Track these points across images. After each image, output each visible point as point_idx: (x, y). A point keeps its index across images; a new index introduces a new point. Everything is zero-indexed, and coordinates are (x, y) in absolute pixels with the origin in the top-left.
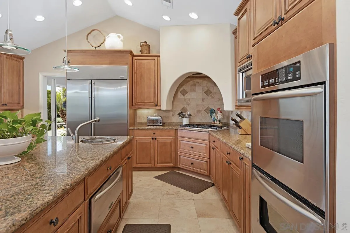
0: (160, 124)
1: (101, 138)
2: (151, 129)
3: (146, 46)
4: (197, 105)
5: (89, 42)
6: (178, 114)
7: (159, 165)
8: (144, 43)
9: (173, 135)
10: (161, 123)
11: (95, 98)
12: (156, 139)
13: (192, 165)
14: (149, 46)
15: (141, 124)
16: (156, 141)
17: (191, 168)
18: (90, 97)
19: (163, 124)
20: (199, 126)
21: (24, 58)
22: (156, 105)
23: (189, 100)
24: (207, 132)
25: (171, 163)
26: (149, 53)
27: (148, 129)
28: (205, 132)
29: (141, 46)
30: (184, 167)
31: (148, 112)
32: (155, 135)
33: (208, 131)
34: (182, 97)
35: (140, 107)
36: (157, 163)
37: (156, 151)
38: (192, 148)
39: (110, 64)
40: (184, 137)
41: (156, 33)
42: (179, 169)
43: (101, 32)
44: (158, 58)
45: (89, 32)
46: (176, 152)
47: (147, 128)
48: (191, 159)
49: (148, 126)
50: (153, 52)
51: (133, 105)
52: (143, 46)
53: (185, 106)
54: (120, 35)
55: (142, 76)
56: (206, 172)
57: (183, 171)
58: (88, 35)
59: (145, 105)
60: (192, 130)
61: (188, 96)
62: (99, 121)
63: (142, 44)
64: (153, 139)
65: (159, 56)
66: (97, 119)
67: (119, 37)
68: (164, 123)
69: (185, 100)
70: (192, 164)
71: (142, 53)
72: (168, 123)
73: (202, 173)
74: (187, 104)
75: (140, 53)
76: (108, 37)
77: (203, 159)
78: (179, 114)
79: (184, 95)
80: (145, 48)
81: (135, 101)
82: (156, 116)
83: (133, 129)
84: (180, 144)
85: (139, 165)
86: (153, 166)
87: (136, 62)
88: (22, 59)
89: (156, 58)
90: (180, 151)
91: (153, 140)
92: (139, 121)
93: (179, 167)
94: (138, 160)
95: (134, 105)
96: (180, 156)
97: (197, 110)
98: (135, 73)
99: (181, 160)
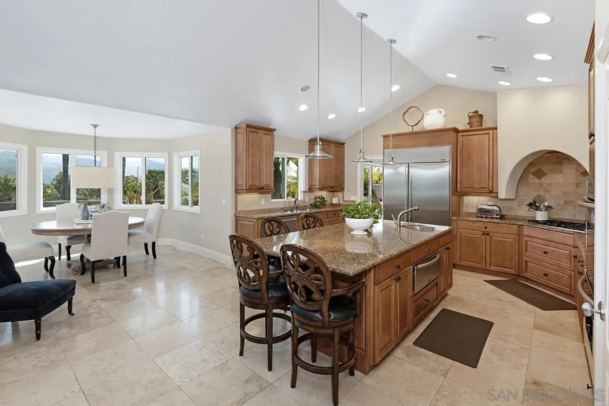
0: (497, 217)
1: (419, 226)
2: (481, 221)
3: (477, 117)
4: (565, 193)
5: (405, 122)
6: (528, 205)
7: (493, 268)
8: (474, 113)
9: (515, 232)
10: (497, 215)
11: (411, 183)
12: (488, 234)
13: (545, 277)
14: (481, 116)
15: (470, 214)
16: (488, 237)
17: (543, 280)
18: (407, 181)
19: (502, 217)
20: (561, 223)
21: (345, 143)
22: (491, 192)
23: (550, 185)
24: (570, 234)
25: (512, 269)
26: (481, 126)
27: (477, 221)
28: (567, 233)
29: (470, 117)
30: (533, 277)
31: (479, 200)
32: (487, 230)
33: (572, 233)
34: (536, 180)
35: (466, 194)
36: (490, 266)
37: (488, 250)
38: (545, 253)
39: (430, 145)
40: (533, 237)
41: (492, 96)
42: (527, 279)
43: (420, 108)
44: (496, 131)
45: (406, 110)
46: (520, 255)
47: (475, 219)
48: (545, 268)
49: (478, 217)
50: (487, 124)
51: (457, 191)
52: (473, 117)
53: (542, 193)
54: (442, 110)
55: (469, 154)
56: (569, 290)
57: (532, 284)
58: (404, 114)
59: (475, 191)
60: (546, 229)
61: (546, 180)
62: (418, 209)
63: (470, 115)
64: (484, 234)
65: (496, 129)
66: (416, 208)
67: (440, 112)
68: (504, 216)
69: (541, 185)
70: (545, 275)
71: (470, 127)
72: (511, 216)
73: (562, 290)
74: (545, 191)
75: (468, 127)
76: (428, 114)
77: (564, 271)
78: (530, 205)
79: (539, 178)
80: (475, 120)
81: (460, 186)
82: (491, 205)
83: (457, 220)
84: (526, 245)
85: (464, 263)
86: (484, 268)
87: (462, 139)
88: (344, 144)
89: (491, 132)
90: (527, 255)
91: (484, 236)
92: (465, 210)
93: (526, 276)
94: (462, 256)
95: (459, 190)
96: (526, 262)
97: (564, 200)
98: (460, 152)
99: (529, 268)
